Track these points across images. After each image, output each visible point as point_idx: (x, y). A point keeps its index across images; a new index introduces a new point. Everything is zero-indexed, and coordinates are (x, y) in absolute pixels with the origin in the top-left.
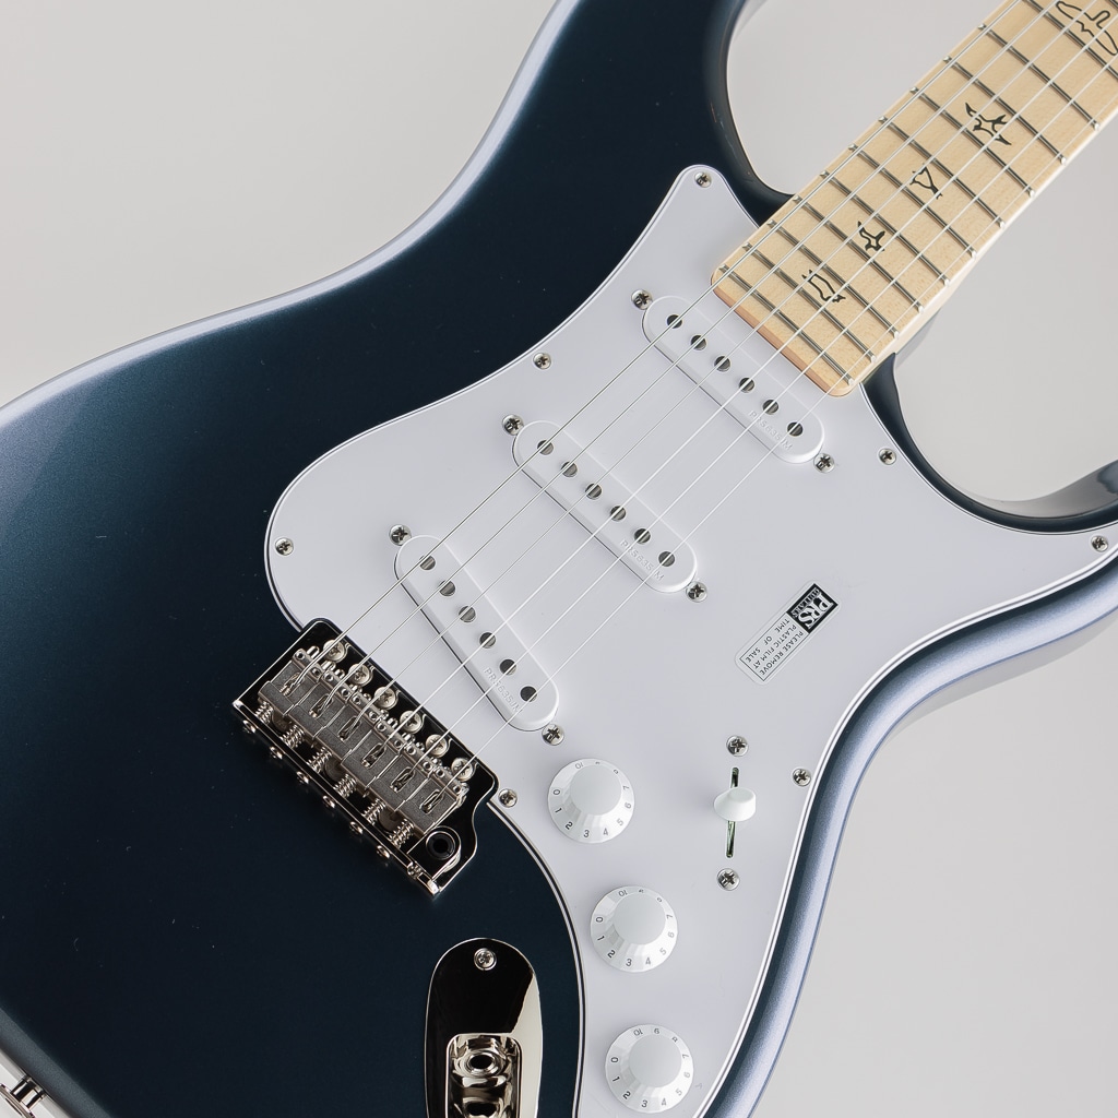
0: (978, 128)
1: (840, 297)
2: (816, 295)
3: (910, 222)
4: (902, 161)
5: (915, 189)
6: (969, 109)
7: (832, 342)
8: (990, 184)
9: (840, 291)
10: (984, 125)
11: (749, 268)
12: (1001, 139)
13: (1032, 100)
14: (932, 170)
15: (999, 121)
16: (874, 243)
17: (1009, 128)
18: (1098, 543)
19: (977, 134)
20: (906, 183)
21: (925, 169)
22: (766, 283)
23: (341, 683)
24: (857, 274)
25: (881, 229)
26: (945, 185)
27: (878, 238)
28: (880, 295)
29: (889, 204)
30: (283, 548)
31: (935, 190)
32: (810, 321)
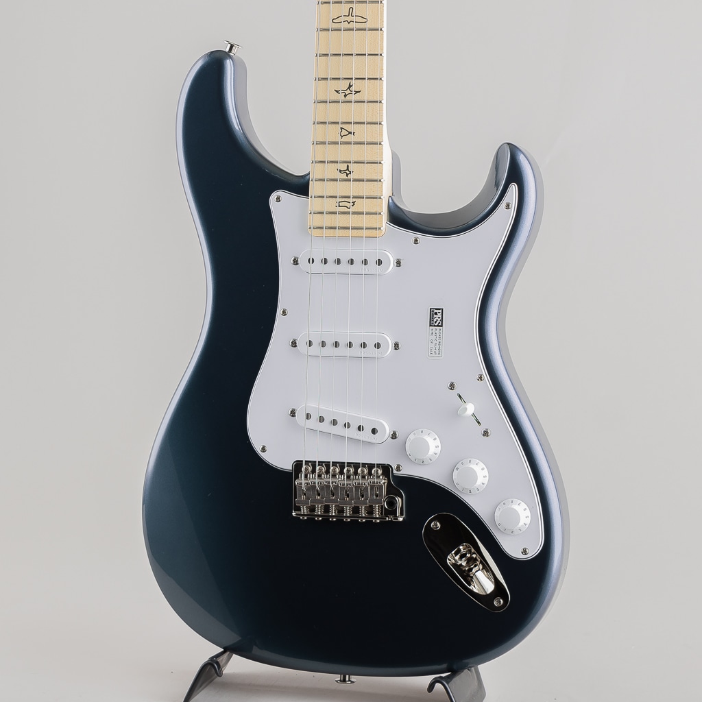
0: (345, 96)
1: (354, 202)
2: (345, 210)
3: (353, 153)
4: (333, 133)
5: (345, 139)
6: (337, 92)
7: (364, 221)
8: (366, 112)
9: (351, 200)
10: (347, 92)
11: (317, 220)
12: (357, 92)
13: (354, 67)
14: (343, 126)
15: (350, 86)
16: (348, 172)
17: (356, 85)
18: (508, 206)
19: (348, 98)
20: (339, 139)
21: (342, 128)
22: (327, 220)
23: (317, 481)
24: (351, 189)
25: (346, 164)
26: (351, 128)
27: (348, 169)
28: (365, 188)
29: (342, 153)
30: (264, 449)
31: (350, 133)
32: (351, 221)
